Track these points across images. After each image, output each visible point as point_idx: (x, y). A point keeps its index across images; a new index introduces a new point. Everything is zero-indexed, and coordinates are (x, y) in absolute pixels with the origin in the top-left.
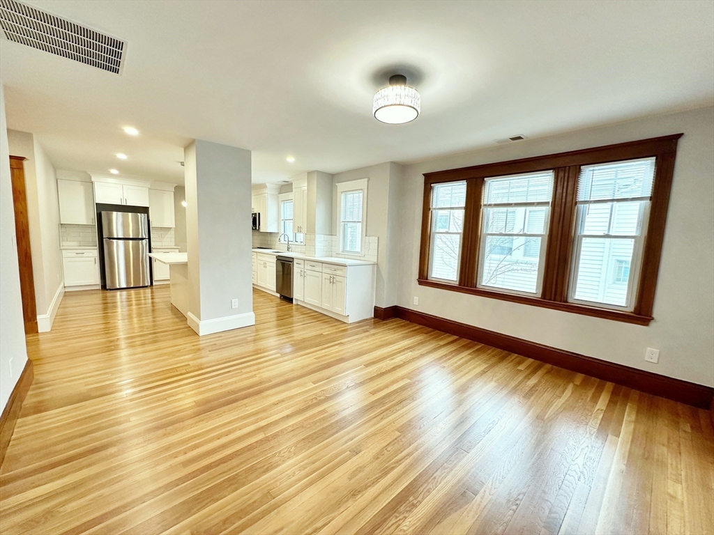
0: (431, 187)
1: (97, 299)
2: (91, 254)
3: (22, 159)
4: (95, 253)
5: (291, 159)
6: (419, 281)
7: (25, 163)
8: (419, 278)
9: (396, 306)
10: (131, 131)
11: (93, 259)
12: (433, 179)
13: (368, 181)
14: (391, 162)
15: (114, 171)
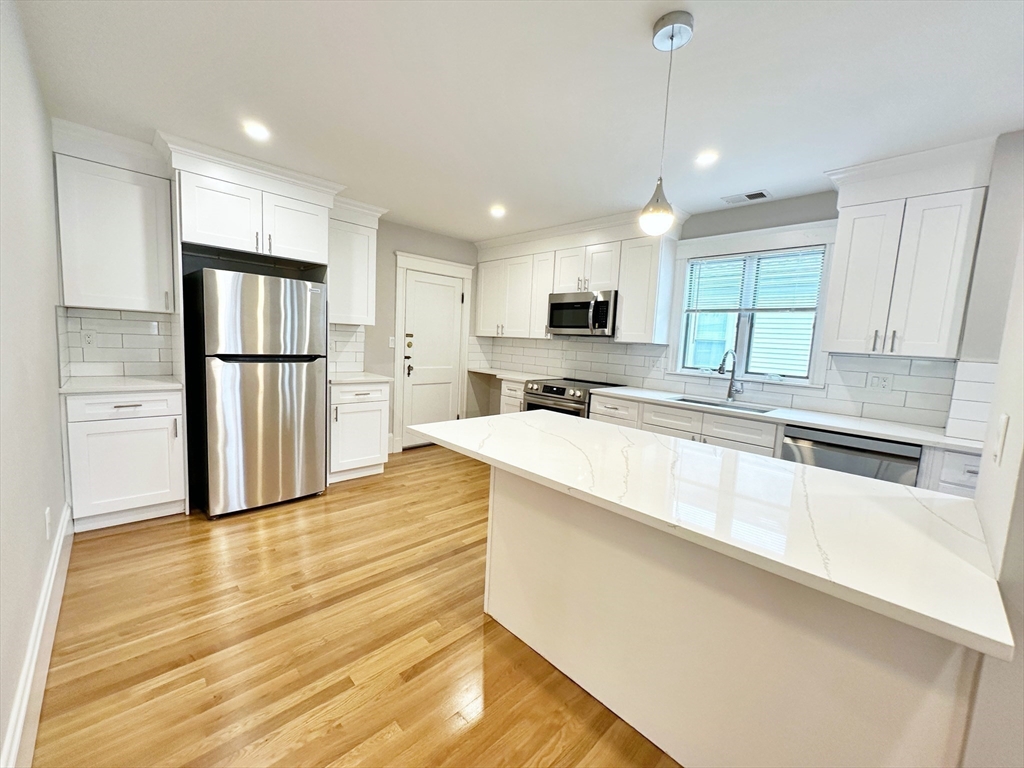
2: (160, 408)
4: (176, 403)
11: (168, 422)
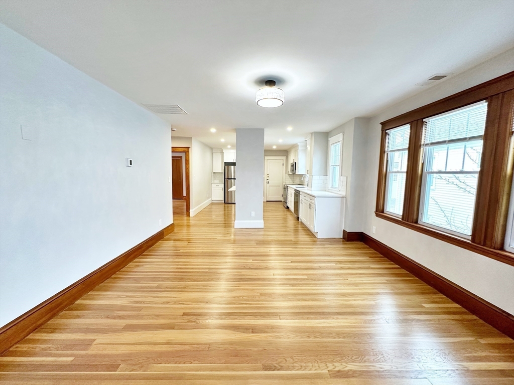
0: (386, 133)
1: (222, 207)
2: (221, 186)
3: (189, 148)
5: (290, 129)
6: (376, 213)
7: (190, 149)
8: (376, 211)
9: (362, 233)
10: (213, 130)
11: (222, 188)
12: (388, 125)
13: (343, 135)
14: (355, 118)
15: (229, 147)
